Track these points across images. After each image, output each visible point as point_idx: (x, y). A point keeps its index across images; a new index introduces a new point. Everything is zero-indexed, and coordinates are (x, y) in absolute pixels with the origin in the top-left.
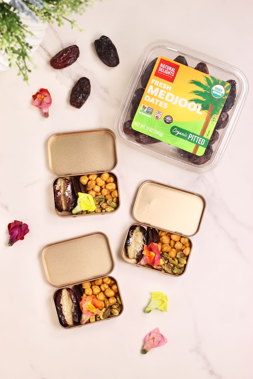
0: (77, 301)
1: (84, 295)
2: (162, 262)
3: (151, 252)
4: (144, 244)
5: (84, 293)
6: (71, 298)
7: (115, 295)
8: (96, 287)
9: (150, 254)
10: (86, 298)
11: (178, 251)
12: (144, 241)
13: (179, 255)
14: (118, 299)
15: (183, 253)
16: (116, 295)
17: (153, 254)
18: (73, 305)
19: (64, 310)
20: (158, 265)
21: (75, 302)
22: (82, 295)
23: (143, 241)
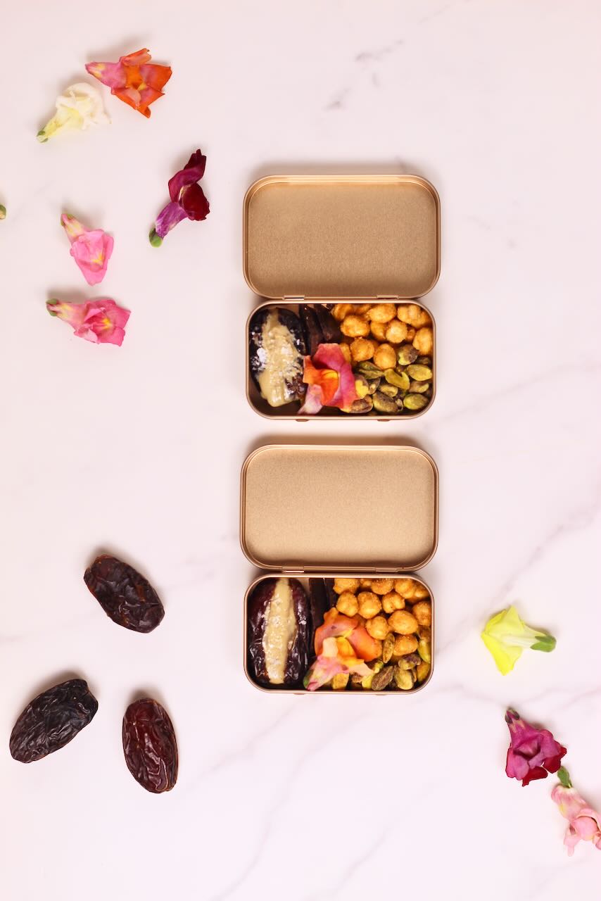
0: (309, 620)
1: (334, 612)
2: (362, 390)
3: (326, 371)
4: (299, 355)
5: (335, 606)
6: (296, 611)
7: (418, 633)
8: (370, 598)
9: (322, 377)
10: (337, 620)
11: (397, 347)
12: (299, 347)
13: (405, 357)
14: (424, 643)
15: (415, 349)
16: (421, 632)
17: (331, 375)
18: (295, 630)
19: (267, 638)
20: (355, 403)
21: (304, 623)
22: (328, 609)
23: (295, 349)
